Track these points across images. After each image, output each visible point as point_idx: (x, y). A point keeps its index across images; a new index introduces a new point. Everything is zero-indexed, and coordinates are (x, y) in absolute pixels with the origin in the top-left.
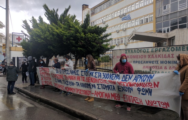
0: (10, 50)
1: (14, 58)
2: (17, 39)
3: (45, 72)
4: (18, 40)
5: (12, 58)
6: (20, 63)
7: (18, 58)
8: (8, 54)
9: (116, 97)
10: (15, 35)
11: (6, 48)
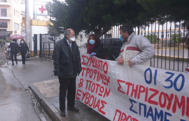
0: (31, 25)
1: (36, 36)
2: (40, 9)
3: (94, 69)
4: (40, 11)
5: (33, 36)
6: (44, 43)
7: (41, 35)
8: (28, 30)
10: (38, 4)
11: (25, 21)
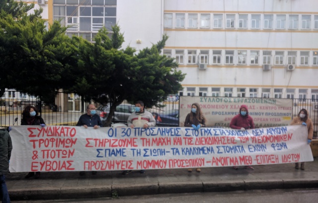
3: (50, 138)
9: (247, 160)
